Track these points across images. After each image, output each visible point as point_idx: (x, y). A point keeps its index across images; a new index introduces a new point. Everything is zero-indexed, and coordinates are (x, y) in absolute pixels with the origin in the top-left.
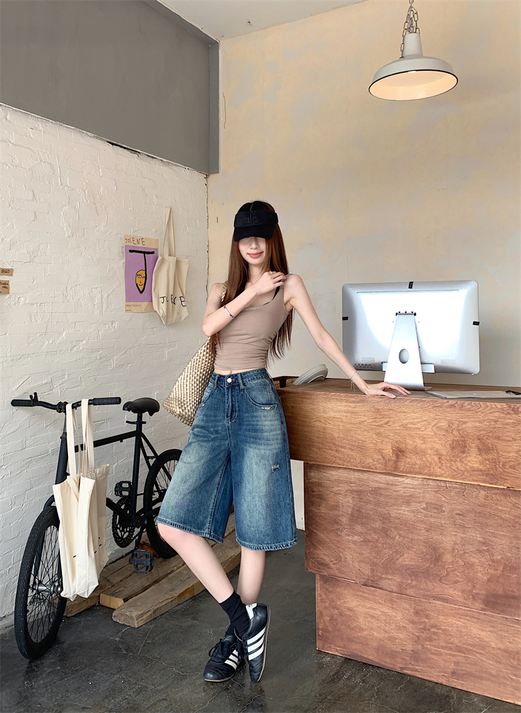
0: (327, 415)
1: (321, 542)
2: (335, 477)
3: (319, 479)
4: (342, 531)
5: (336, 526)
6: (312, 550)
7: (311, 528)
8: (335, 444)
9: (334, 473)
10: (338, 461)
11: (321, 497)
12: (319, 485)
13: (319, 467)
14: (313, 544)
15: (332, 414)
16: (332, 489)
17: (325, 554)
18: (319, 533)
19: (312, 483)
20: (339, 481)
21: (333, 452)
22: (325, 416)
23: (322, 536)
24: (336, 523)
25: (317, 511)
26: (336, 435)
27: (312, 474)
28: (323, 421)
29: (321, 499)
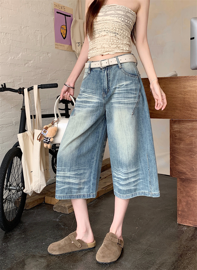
0: (186, 90)
1: (180, 162)
2: (190, 127)
3: (180, 129)
4: (194, 155)
5: (190, 153)
6: (174, 166)
7: (174, 155)
8: (190, 107)
9: (190, 124)
10: (193, 117)
11: (181, 139)
12: (180, 132)
13: (179, 122)
14: (175, 163)
15: (189, 89)
16: (188, 134)
17: (183, 168)
18: (179, 157)
19: (175, 131)
20: (193, 129)
21: (190, 112)
22: (185, 90)
23: (181, 158)
24: (191, 151)
25: (178, 147)
26: (191, 101)
27: (175, 126)
28: (183, 93)
29: (181, 140)
